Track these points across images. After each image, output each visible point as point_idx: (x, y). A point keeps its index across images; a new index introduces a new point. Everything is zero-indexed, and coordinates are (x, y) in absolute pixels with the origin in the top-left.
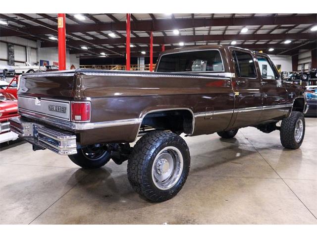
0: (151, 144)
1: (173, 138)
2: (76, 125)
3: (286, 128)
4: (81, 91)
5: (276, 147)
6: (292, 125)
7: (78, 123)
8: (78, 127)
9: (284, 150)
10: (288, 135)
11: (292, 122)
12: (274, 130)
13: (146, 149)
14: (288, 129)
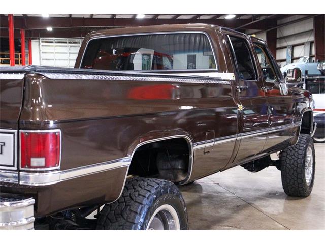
0: (141, 204)
1: (162, 190)
2: (31, 175)
3: (291, 163)
4: (41, 109)
5: (272, 195)
6: (300, 156)
7: (36, 172)
8: (34, 180)
9: (287, 199)
10: (295, 174)
11: (300, 152)
12: (267, 166)
13: (133, 214)
14: (295, 163)
